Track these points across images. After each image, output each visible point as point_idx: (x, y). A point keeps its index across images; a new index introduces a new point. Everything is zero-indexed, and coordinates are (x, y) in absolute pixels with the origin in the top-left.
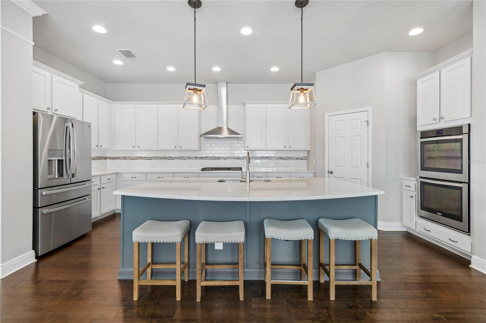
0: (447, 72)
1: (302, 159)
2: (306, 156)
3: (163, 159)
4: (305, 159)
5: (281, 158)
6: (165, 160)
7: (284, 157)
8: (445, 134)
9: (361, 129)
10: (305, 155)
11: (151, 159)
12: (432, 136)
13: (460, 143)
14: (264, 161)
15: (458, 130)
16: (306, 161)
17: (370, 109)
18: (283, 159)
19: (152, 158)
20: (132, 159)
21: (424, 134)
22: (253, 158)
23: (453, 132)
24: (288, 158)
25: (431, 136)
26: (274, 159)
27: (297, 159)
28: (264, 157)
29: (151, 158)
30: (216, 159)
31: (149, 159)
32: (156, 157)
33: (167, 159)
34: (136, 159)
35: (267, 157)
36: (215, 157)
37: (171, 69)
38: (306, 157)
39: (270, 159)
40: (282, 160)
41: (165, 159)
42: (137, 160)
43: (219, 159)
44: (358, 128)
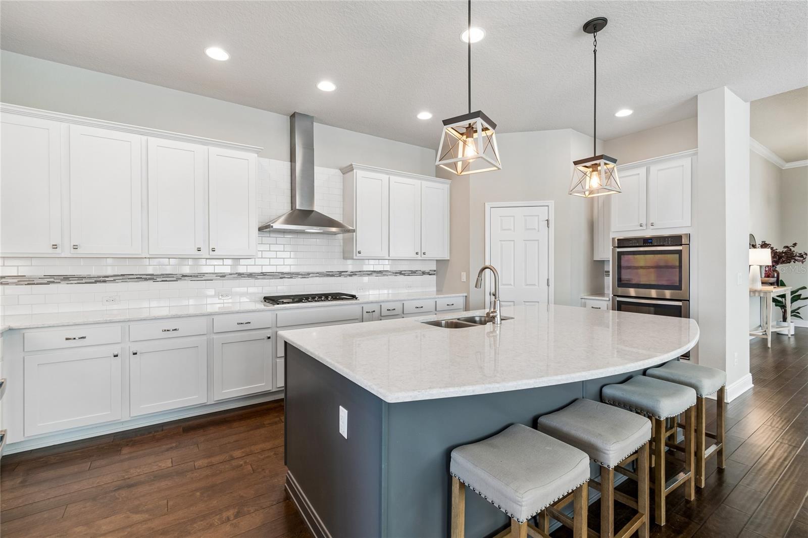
0: (659, 170)
1: (430, 273)
2: (435, 269)
3: (146, 279)
4: (434, 274)
5: (401, 273)
6: (151, 282)
7: (405, 271)
8: (656, 244)
9: (538, 231)
10: (433, 267)
11: (105, 281)
12: (636, 245)
13: (678, 255)
14: (374, 278)
15: (676, 240)
16: (435, 276)
17: (551, 203)
18: (404, 274)
19: (107, 279)
20: (28, 284)
21: (622, 243)
22: (357, 273)
23: (668, 243)
24: (412, 273)
25: (634, 245)
26: (390, 275)
27: (424, 273)
28: (375, 271)
29: (102, 279)
30: (284, 277)
31: (96, 282)
32: (122, 275)
33: (158, 279)
34: (45, 281)
35: (380, 271)
36: (283, 273)
37: (217, 54)
38: (435, 271)
39: (384, 275)
40: (402, 276)
41: (150, 279)
42: (51, 285)
43: (291, 278)
44: (535, 229)
